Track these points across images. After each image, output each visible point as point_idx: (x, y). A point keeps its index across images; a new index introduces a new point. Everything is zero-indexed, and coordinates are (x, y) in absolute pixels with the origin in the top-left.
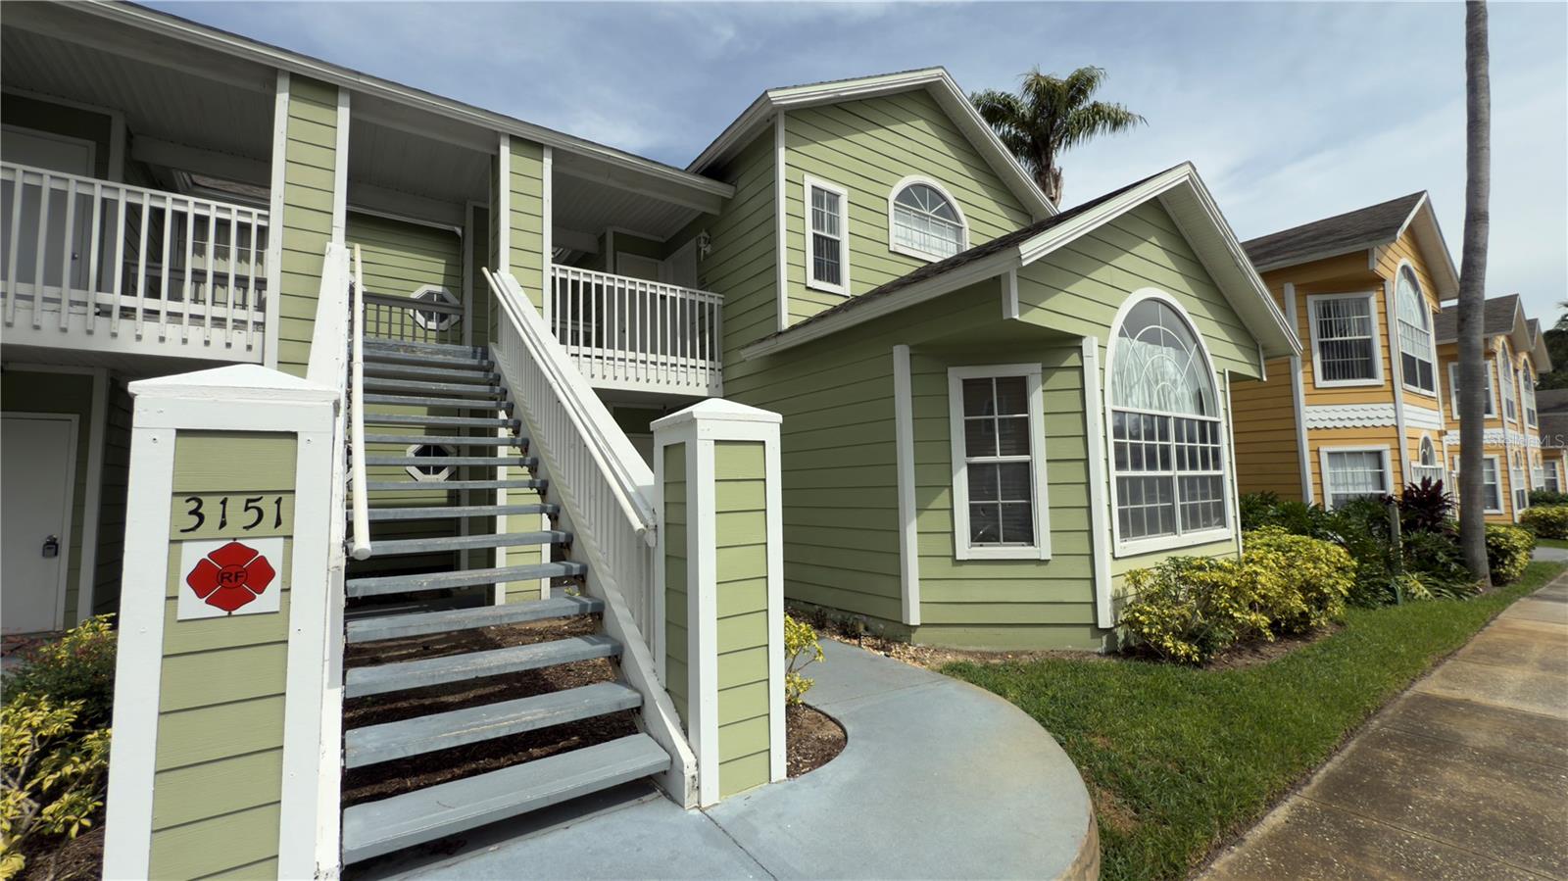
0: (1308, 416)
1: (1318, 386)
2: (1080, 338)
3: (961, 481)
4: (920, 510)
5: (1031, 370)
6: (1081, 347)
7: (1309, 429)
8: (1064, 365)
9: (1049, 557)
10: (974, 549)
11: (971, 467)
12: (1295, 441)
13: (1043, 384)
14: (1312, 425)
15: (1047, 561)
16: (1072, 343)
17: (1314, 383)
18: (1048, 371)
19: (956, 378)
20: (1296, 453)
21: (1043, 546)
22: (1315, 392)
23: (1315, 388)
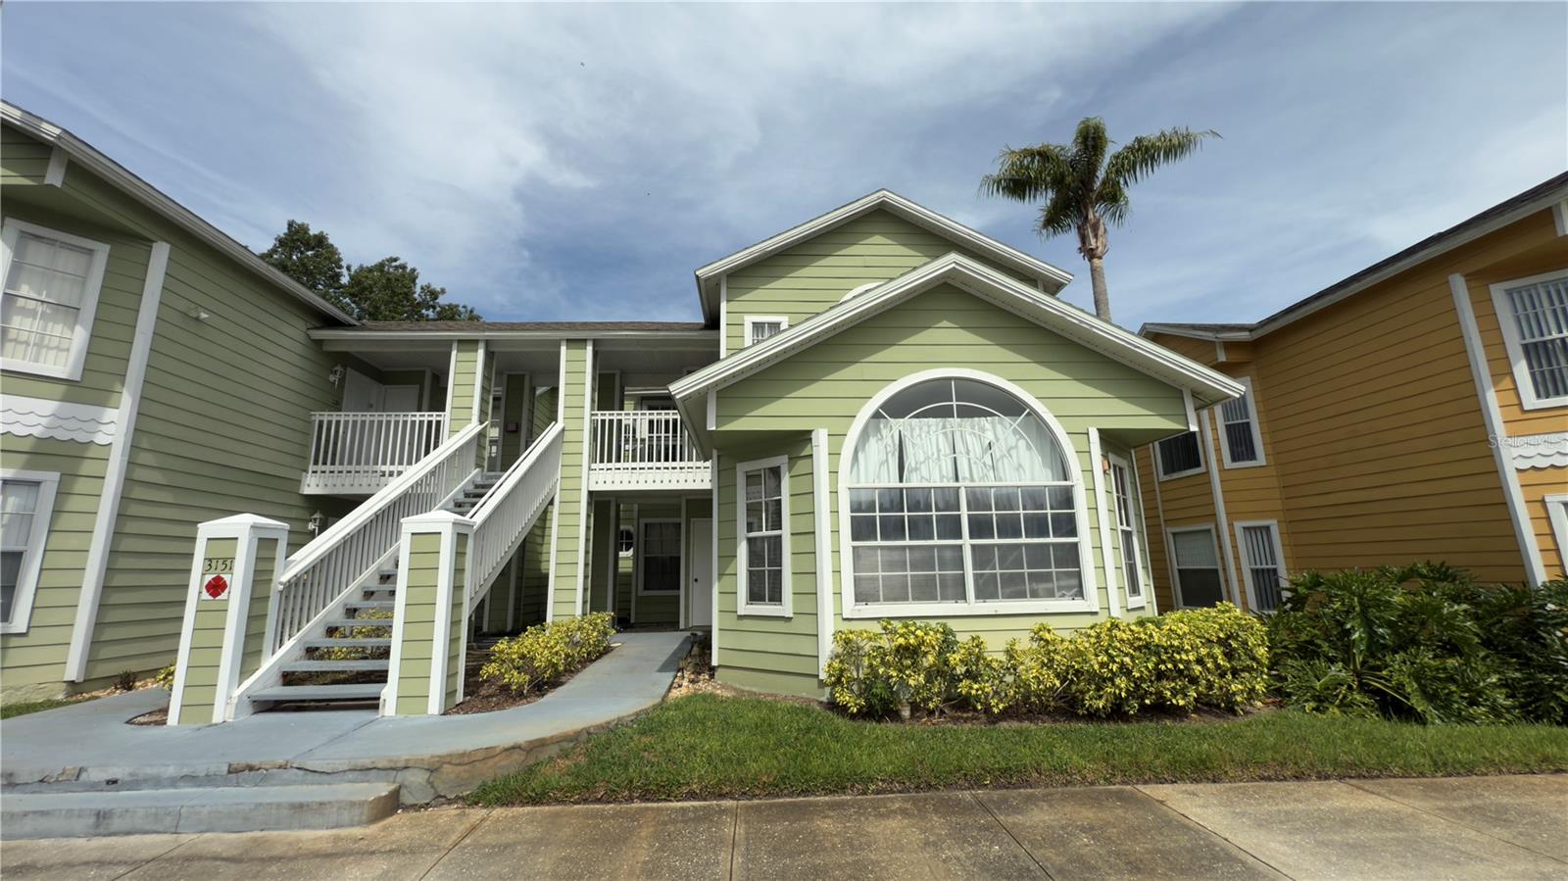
0: (1515, 452)
1: (1526, 408)
2: (810, 432)
3: (743, 550)
4: (721, 575)
5: (782, 461)
6: (811, 439)
7: (1519, 470)
8: (802, 454)
9: (791, 615)
10: (748, 606)
11: (750, 541)
12: (1500, 488)
13: (789, 472)
14: (1525, 464)
15: (790, 619)
16: (803, 437)
17: (1520, 404)
18: (793, 460)
19: (742, 469)
20: (1504, 504)
21: (786, 608)
22: (1523, 420)
23: (1525, 412)
